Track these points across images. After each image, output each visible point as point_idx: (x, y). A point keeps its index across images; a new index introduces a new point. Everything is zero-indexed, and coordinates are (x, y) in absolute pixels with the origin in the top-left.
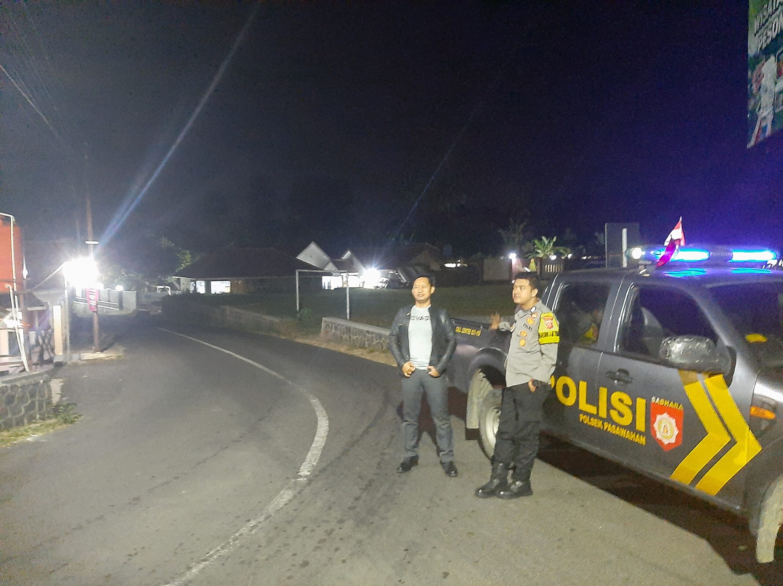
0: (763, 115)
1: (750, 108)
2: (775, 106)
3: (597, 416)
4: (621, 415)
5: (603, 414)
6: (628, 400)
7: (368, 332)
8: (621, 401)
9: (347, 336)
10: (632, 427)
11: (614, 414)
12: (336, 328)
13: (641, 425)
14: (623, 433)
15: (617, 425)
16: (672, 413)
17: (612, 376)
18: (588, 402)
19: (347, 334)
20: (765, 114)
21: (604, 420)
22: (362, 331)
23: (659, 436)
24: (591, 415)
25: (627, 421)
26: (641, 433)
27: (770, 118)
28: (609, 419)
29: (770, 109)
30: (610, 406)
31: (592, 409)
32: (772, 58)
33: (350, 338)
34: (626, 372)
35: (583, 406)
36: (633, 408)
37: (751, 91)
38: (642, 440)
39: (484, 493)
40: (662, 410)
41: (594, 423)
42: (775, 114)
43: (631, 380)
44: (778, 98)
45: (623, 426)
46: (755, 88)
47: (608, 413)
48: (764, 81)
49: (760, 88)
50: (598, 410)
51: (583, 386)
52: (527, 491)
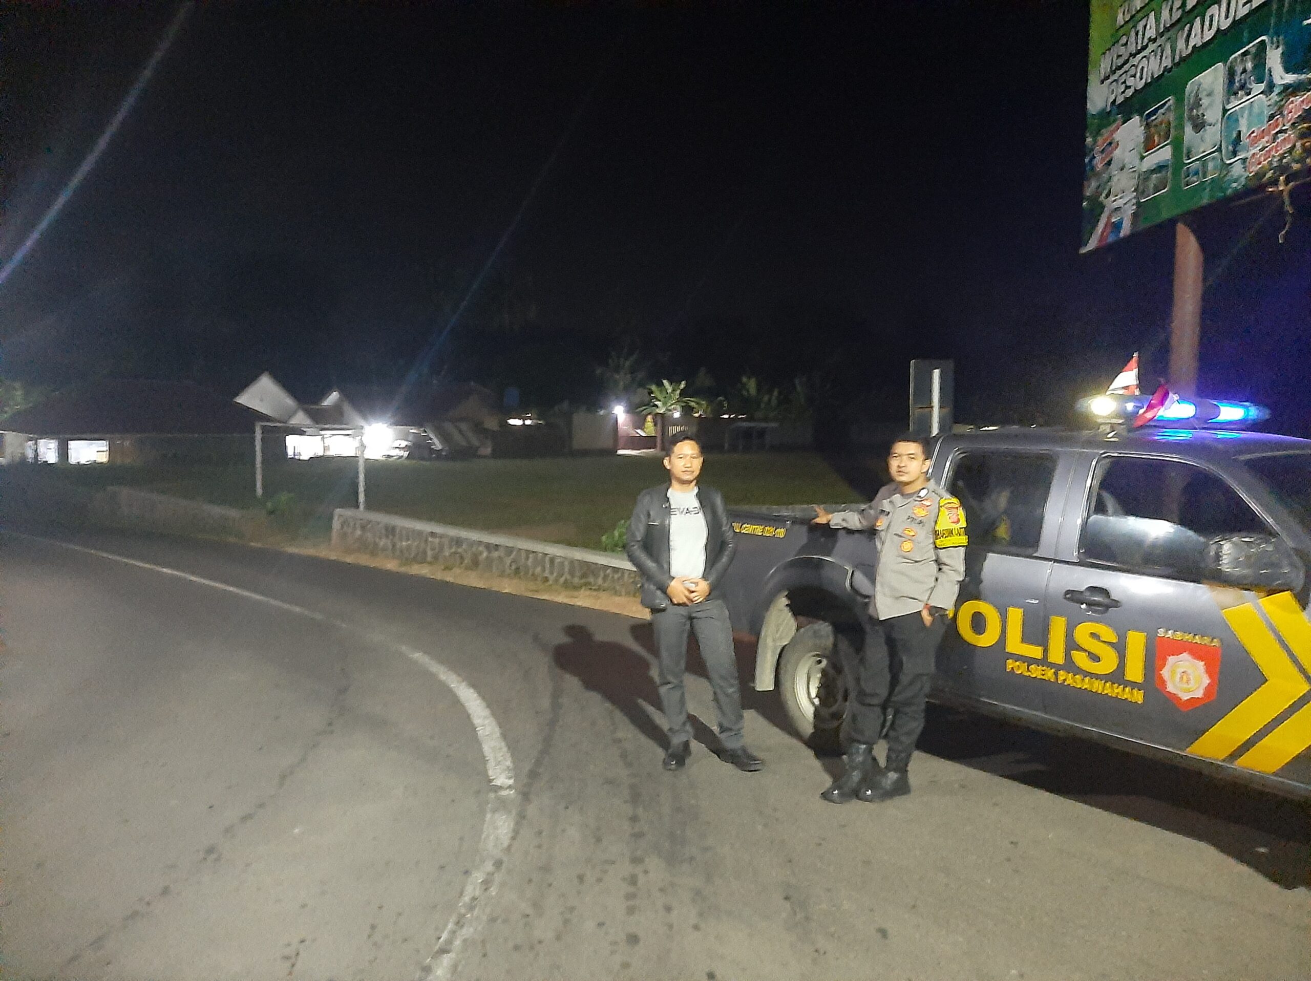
0: (1115, 205)
1: (1089, 192)
2: (1139, 191)
3: (1044, 662)
4: (1095, 658)
5: (1057, 655)
6: (1108, 633)
7: (433, 534)
8: (1095, 635)
9: (389, 542)
10: (1118, 677)
11: (1080, 659)
12: (363, 528)
13: (1135, 671)
14: (1097, 686)
15: (1086, 674)
16: (1197, 652)
17: (1073, 596)
18: (1027, 639)
19: (387, 537)
20: (1119, 203)
21: (1057, 668)
22: (420, 533)
23: (1170, 688)
24: (1030, 661)
25: (1109, 664)
26: (1134, 685)
27: (1131, 209)
28: (1070, 666)
29: (1131, 196)
30: (1071, 645)
31: (1036, 652)
32: (1136, 119)
33: (394, 546)
34: (1104, 592)
35: (1015, 645)
36: (1120, 648)
37: (1093, 168)
38: (1138, 697)
39: (841, 795)
40: (1178, 648)
41: (1036, 672)
42: (1139, 204)
43: (1116, 604)
44: (1147, 179)
45: (1098, 677)
46: (1099, 163)
47: (1068, 656)
48: (1117, 152)
49: (1109, 163)
50: (1046, 651)
51: (1015, 616)
52: (902, 788)
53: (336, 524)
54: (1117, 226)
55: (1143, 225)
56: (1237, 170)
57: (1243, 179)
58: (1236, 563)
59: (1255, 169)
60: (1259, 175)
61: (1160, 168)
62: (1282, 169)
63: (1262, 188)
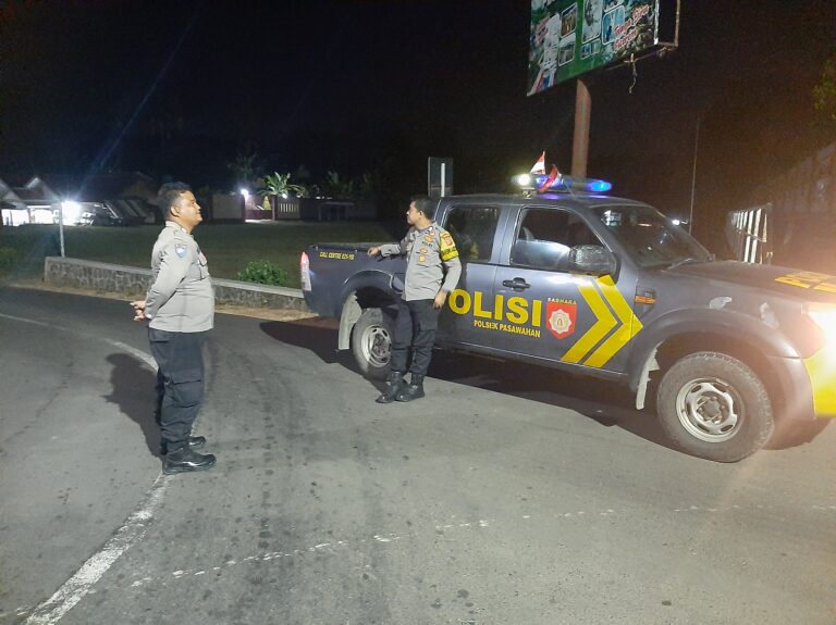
0: (545, 68)
1: (532, 59)
2: (558, 60)
3: (492, 320)
4: (517, 316)
5: (499, 316)
6: (524, 302)
7: (118, 272)
8: (518, 304)
9: (86, 279)
10: (528, 324)
11: (510, 316)
12: (67, 269)
13: (536, 322)
14: (518, 330)
15: (513, 324)
16: (566, 309)
17: (507, 283)
18: (484, 308)
19: (85, 275)
20: (548, 66)
21: (499, 322)
22: (110, 272)
23: (553, 328)
24: (485, 320)
25: (524, 319)
26: (535, 328)
27: (553, 71)
28: (505, 320)
29: (553, 62)
30: (506, 309)
31: (488, 315)
32: (557, 15)
33: (91, 280)
34: (522, 280)
35: (478, 312)
36: (530, 310)
37: (534, 44)
38: (538, 334)
39: (387, 399)
40: (556, 307)
41: (488, 325)
42: (558, 67)
43: (528, 286)
44: (562, 52)
45: (519, 325)
46: (537, 41)
47: (504, 316)
48: (547, 36)
49: (543, 42)
50: (493, 314)
51: (478, 295)
52: (420, 394)
53: (47, 267)
54: (546, 81)
55: (560, 80)
56: (609, 49)
57: (611, 56)
58: (584, 260)
59: (618, 49)
60: (620, 53)
61: (569, 46)
62: (631, 49)
63: (621, 60)
